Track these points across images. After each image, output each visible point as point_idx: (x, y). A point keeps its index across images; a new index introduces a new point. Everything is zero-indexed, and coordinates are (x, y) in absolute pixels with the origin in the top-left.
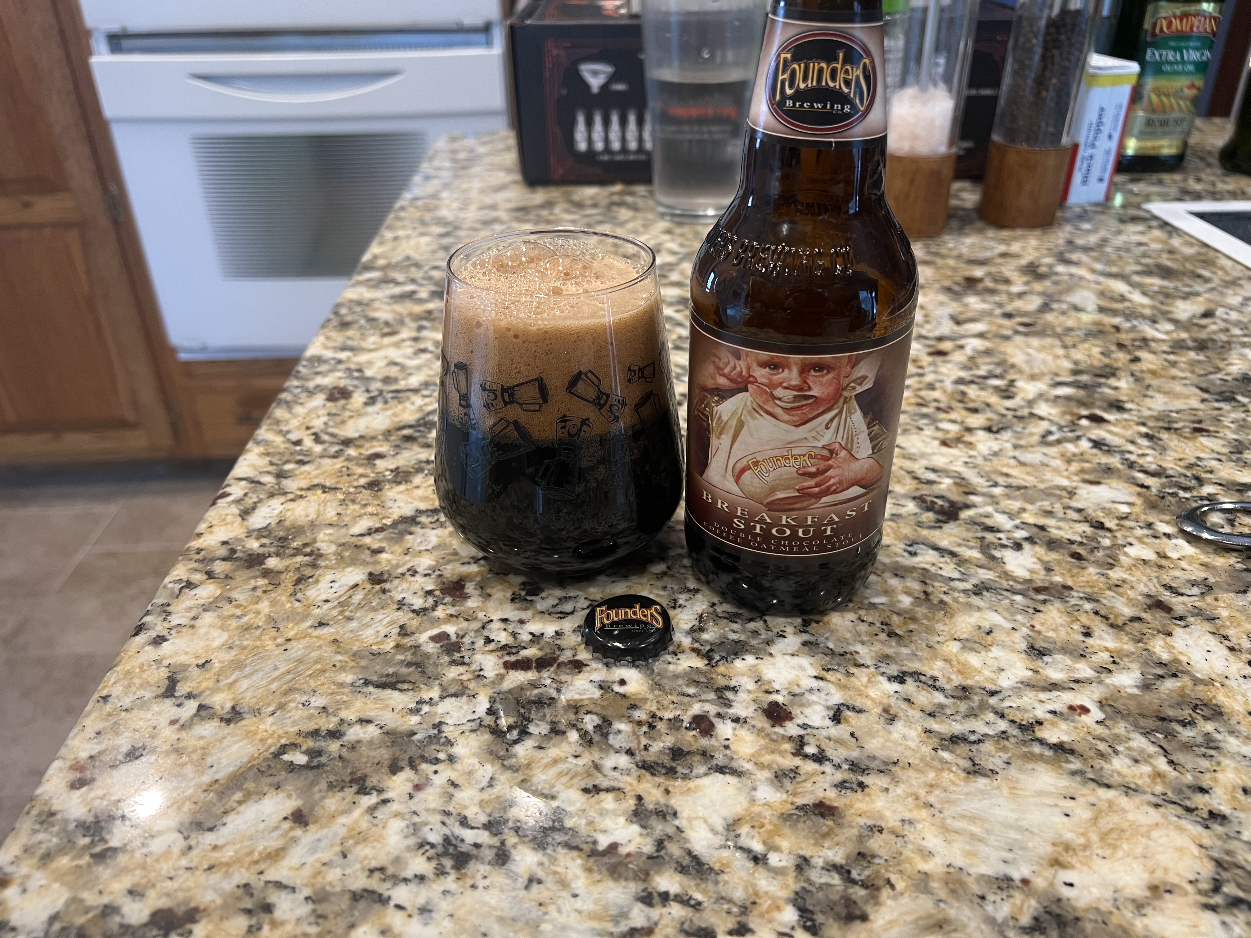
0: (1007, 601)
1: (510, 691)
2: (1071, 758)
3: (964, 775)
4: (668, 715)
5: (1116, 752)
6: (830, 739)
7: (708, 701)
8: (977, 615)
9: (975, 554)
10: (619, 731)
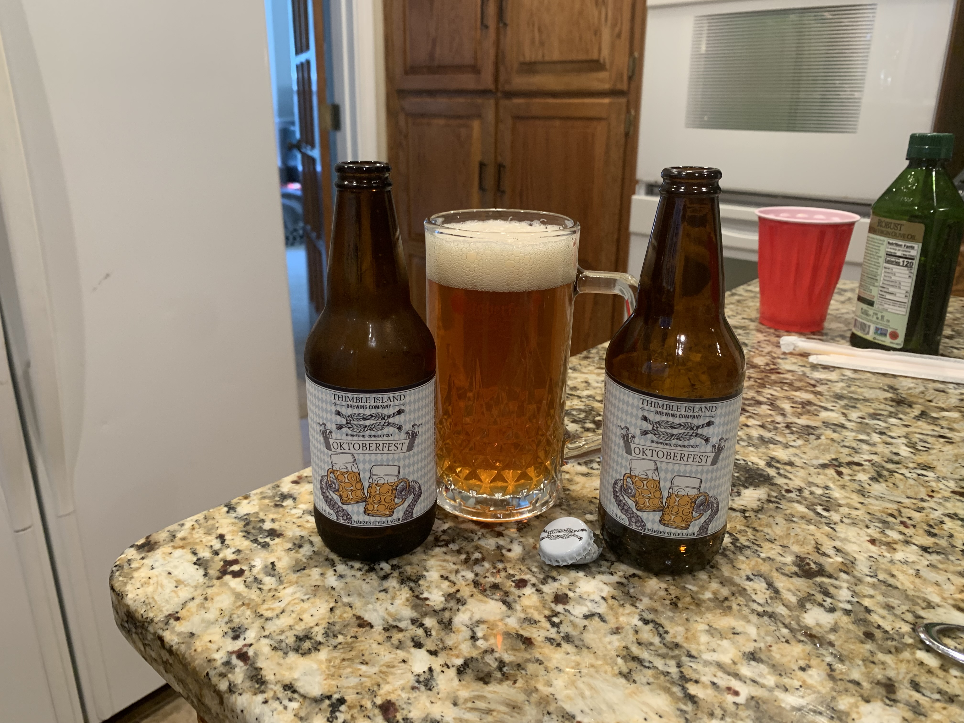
0: (775, 628)
1: (461, 529)
2: (690, 704)
3: (617, 672)
4: (511, 572)
5: (722, 719)
6: (571, 621)
7: (536, 577)
8: (742, 623)
9: (793, 599)
10: (483, 566)
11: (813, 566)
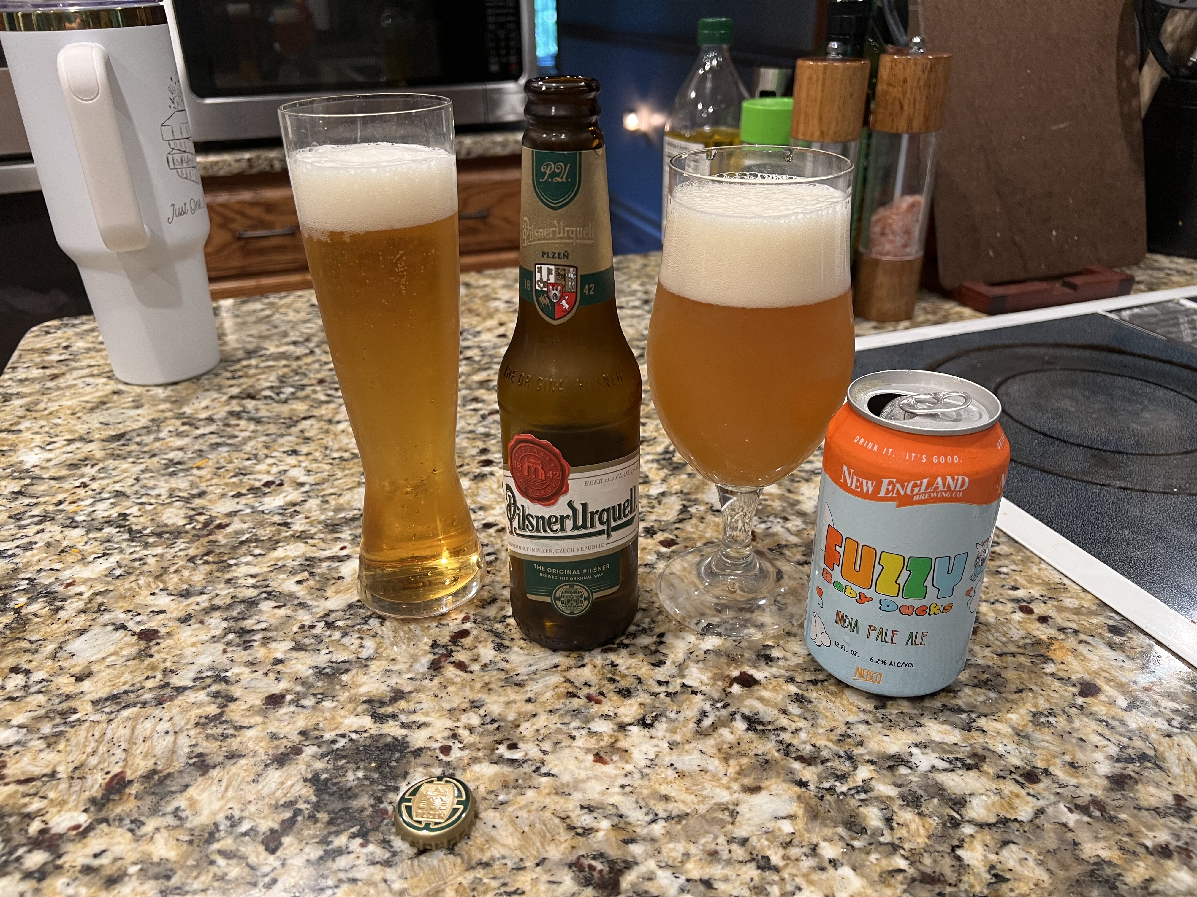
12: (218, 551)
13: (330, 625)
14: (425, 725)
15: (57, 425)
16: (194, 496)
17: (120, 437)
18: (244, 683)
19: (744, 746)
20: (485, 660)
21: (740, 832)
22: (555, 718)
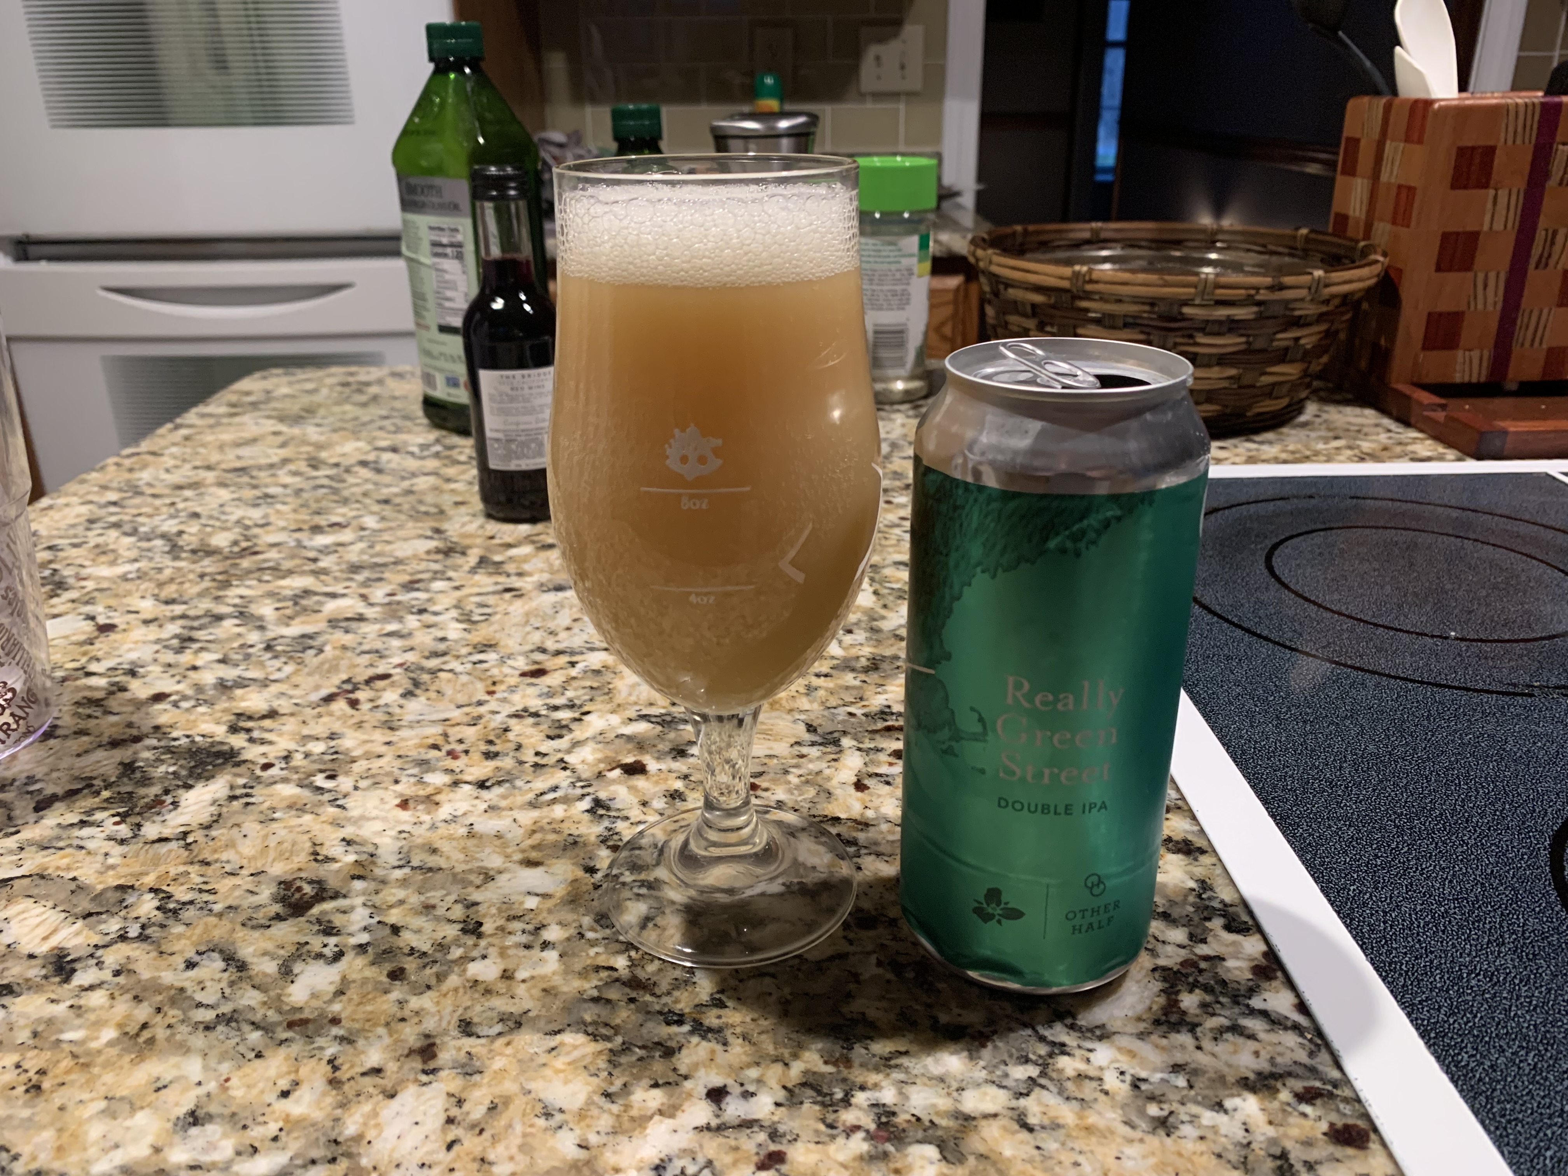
0: (237, 1041)
11: (308, 889)
12: (232, 571)
13: (269, 648)
14: (271, 743)
15: (197, 453)
16: (257, 525)
17: (242, 470)
18: (147, 680)
19: (564, 826)
20: (381, 702)
21: (476, 896)
22: (398, 763)
